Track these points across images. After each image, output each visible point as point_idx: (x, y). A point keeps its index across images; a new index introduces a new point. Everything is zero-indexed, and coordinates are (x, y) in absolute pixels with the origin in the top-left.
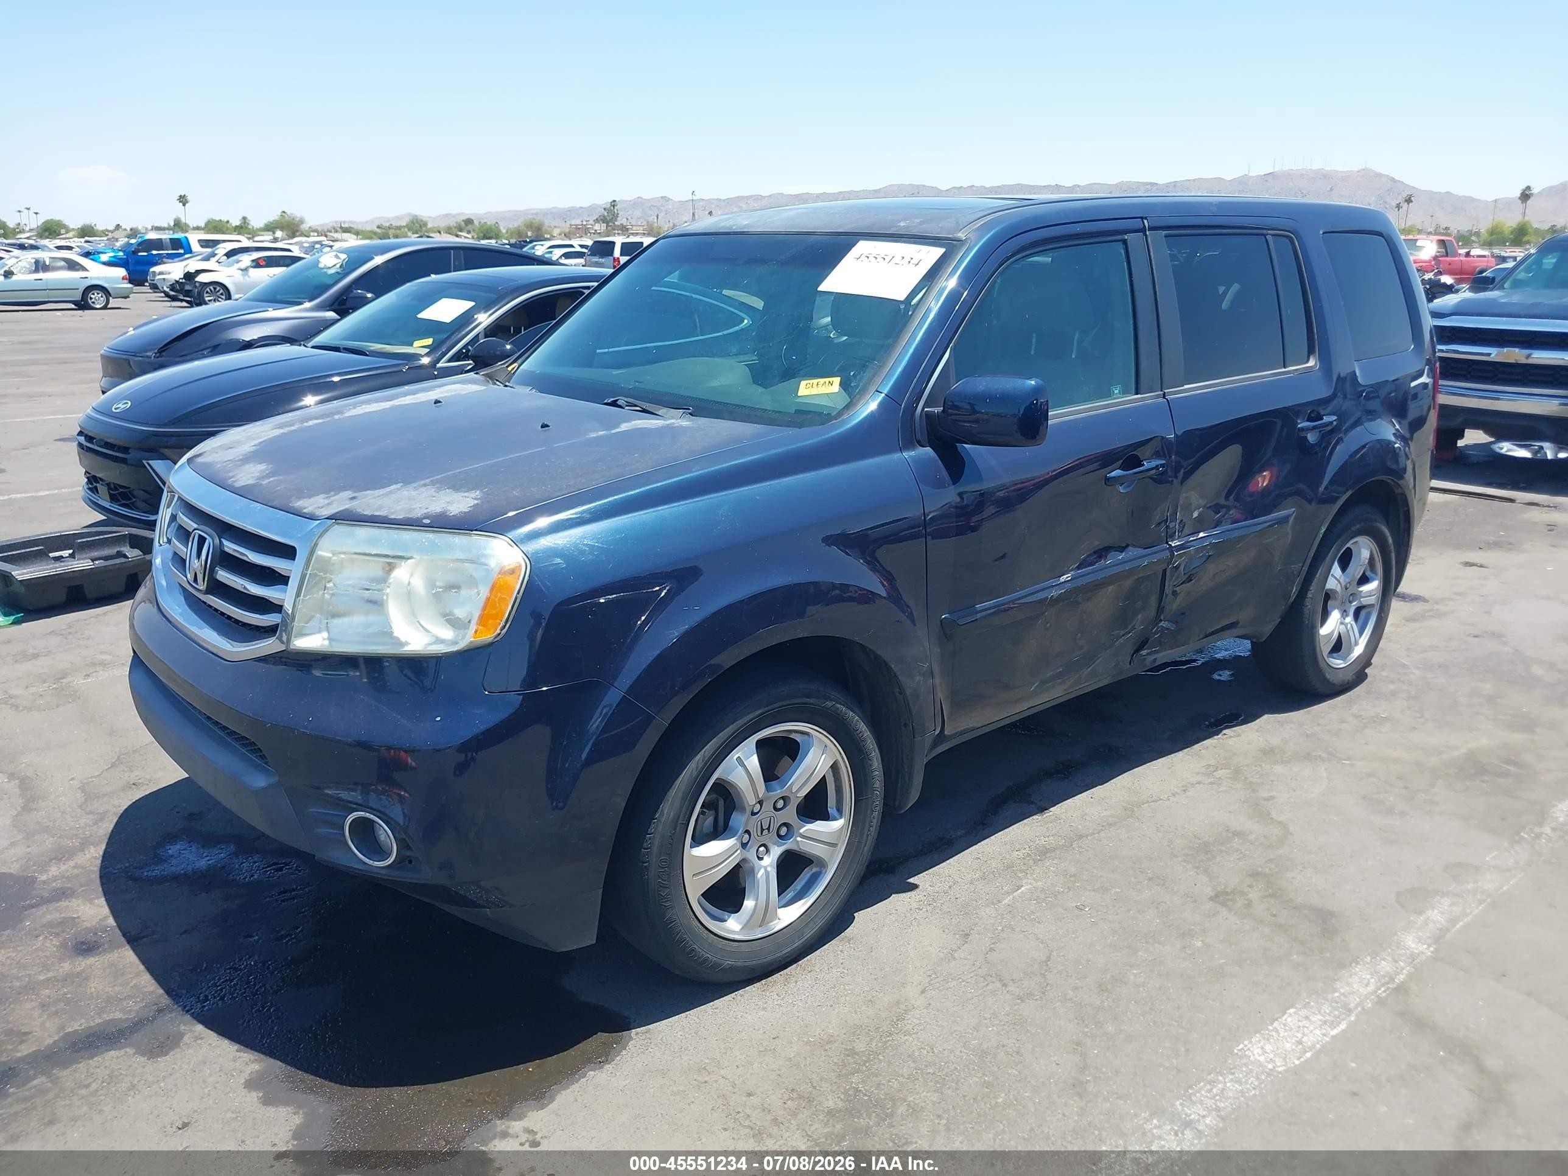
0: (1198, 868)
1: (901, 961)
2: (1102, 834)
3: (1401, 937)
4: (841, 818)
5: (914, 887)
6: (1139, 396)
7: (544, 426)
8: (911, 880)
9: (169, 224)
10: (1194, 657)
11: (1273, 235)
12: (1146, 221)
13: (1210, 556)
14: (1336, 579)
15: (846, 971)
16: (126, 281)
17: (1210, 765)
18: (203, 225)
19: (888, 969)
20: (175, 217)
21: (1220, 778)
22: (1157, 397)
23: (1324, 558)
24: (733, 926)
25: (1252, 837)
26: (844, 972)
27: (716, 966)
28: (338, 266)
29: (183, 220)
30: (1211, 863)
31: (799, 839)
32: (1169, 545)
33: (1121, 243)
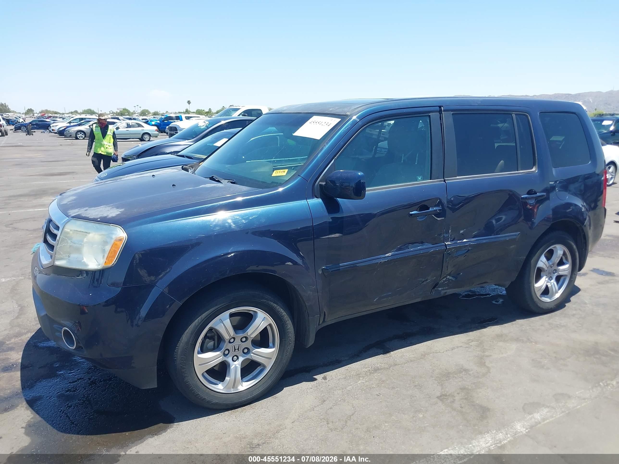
0: (439, 383)
1: (291, 409)
2: (406, 365)
3: (515, 424)
4: (274, 348)
5: (315, 379)
6: (432, 180)
7: (173, 185)
8: (315, 377)
9: (184, 111)
10: (490, 293)
11: (516, 114)
12: (442, 108)
13: (469, 250)
14: (542, 262)
15: (267, 410)
16: (156, 131)
17: (470, 339)
18: (195, 111)
19: (285, 411)
20: (186, 108)
21: (472, 345)
22: (441, 181)
23: (536, 254)
24: (220, 387)
25: (471, 373)
26: (266, 411)
27: (208, 402)
28: (205, 126)
29: (189, 110)
30: (446, 382)
31: (252, 354)
32: (445, 244)
33: (428, 117)
